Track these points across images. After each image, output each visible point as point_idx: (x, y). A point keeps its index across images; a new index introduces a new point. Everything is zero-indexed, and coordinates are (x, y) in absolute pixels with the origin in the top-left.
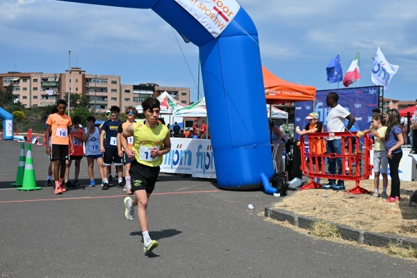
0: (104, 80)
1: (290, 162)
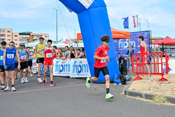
0: (4, 31)
1: (121, 68)
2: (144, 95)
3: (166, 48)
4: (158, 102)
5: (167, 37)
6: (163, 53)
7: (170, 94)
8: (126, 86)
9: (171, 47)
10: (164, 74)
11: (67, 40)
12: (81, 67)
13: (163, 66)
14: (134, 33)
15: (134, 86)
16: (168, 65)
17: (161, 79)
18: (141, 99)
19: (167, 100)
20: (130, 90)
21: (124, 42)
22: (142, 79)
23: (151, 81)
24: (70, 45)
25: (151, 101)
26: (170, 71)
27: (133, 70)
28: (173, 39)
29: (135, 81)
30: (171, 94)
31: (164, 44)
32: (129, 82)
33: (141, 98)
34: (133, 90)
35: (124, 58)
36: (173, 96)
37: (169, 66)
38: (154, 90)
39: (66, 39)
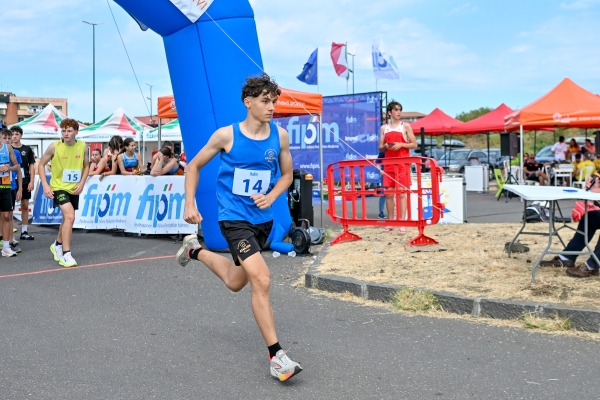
1: (296, 204)
2: (364, 288)
3: (432, 146)
4: (408, 309)
5: (437, 112)
6: (424, 160)
7: (445, 283)
8: (308, 262)
9: (447, 142)
10: (426, 225)
11: (126, 119)
12: (165, 201)
13: (424, 198)
14: (336, 99)
15: (335, 259)
16: (439, 196)
17: (416, 240)
18: (357, 300)
19: (435, 303)
20: (323, 273)
21: (304, 126)
22: (357, 238)
23: (387, 243)
24: (134, 134)
25: (387, 305)
26: (445, 215)
27: (331, 211)
28: (454, 116)
29: (336, 246)
30: (449, 283)
31: (427, 134)
32: (319, 248)
33: (355, 298)
34: (330, 273)
35: (304, 176)
36: (453, 290)
37: (442, 200)
38: (397, 272)
39: (121, 116)
